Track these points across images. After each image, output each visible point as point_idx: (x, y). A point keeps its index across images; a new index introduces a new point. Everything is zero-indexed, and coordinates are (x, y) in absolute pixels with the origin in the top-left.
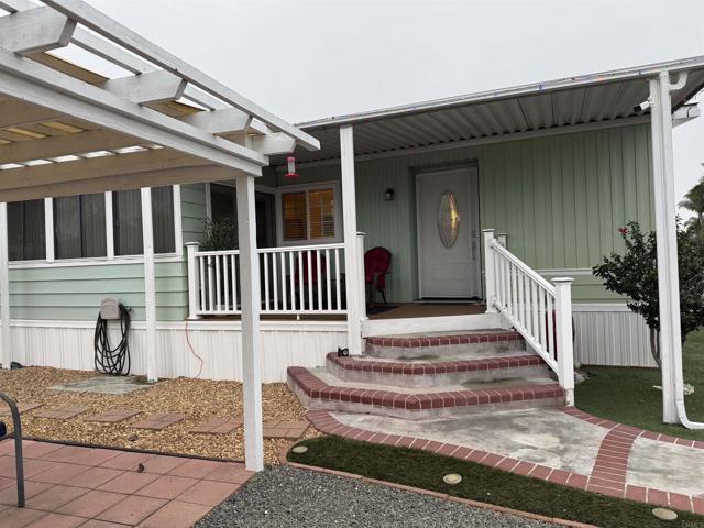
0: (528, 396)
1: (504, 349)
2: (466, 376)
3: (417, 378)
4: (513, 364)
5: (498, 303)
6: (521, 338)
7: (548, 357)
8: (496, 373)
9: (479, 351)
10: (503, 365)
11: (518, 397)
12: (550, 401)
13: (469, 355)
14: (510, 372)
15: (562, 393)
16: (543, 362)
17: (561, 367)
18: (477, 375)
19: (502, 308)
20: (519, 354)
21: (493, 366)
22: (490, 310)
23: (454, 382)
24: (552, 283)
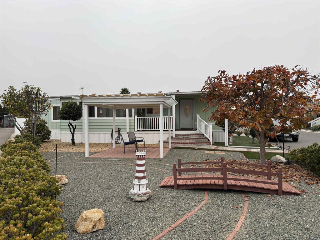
0: (205, 143)
1: (200, 136)
2: (195, 140)
3: (187, 140)
4: (202, 138)
5: (199, 129)
6: (203, 134)
7: (208, 137)
8: (199, 140)
9: (196, 137)
10: (201, 138)
11: (203, 143)
12: (208, 144)
13: (195, 137)
14: (202, 140)
15: (210, 142)
16: (207, 138)
17: (210, 138)
18: (196, 140)
19: (200, 129)
20: (203, 137)
21: (199, 139)
22: (197, 130)
23: (193, 141)
24: (209, 124)
